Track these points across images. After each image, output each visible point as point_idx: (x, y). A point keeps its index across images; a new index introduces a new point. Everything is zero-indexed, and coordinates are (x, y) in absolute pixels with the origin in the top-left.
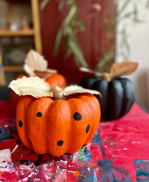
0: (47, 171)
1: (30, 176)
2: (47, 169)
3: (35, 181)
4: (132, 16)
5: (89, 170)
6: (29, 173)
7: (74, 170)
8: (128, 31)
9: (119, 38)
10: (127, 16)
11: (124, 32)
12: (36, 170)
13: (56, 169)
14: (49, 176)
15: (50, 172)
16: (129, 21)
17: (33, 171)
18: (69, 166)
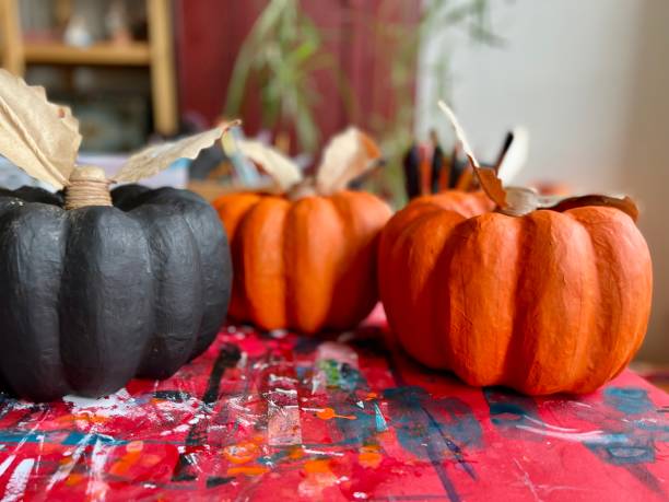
0: (243, 412)
1: (192, 422)
2: (241, 408)
3: (212, 430)
4: (469, 19)
5: (362, 406)
6: (191, 416)
7: (318, 407)
8: (455, 66)
9: (427, 86)
10: (455, 17)
11: (441, 70)
12: (210, 410)
13: (267, 406)
14: (250, 420)
15: (249, 413)
16: (459, 34)
17: (200, 413)
18: (305, 400)
